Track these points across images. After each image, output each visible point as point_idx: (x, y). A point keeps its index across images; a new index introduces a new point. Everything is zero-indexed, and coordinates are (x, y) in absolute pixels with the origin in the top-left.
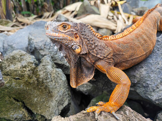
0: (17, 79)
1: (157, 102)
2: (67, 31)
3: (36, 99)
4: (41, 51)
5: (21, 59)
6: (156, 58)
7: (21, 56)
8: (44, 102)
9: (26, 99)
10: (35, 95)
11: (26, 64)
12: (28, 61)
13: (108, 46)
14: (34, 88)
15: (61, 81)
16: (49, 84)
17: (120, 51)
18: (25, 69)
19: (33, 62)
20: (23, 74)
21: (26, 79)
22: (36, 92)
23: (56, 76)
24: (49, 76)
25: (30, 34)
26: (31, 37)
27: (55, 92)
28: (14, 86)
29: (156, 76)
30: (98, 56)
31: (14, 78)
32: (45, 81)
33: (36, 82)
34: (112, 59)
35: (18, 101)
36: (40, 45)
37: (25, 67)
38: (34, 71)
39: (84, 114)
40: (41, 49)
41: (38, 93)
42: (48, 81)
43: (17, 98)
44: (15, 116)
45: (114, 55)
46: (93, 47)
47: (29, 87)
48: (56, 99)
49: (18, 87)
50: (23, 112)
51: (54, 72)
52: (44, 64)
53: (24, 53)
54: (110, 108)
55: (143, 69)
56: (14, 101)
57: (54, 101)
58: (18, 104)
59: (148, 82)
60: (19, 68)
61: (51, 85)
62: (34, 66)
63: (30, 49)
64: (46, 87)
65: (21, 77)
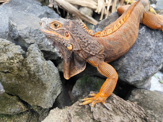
0: (6, 73)
1: (133, 83)
2: (58, 29)
3: (30, 92)
4: (27, 39)
5: (6, 50)
6: (136, 48)
7: (5, 46)
8: (39, 94)
9: (20, 92)
10: (29, 88)
11: (13, 56)
12: (14, 52)
13: (100, 44)
14: (27, 81)
15: (54, 73)
16: (42, 77)
17: (111, 48)
18: (12, 61)
19: (20, 53)
20: (12, 66)
21: (16, 72)
22: (30, 85)
23: (48, 69)
24: (41, 70)
25: (10, 18)
26: (12, 23)
27: (48, 84)
28: (5, 81)
29: (134, 63)
30: (91, 53)
31: (3, 72)
32: (37, 74)
33: (28, 75)
34: (103, 56)
35: (12, 96)
36: (25, 33)
37: (12, 58)
38: (23, 63)
39: (79, 106)
40: (26, 38)
41: (32, 86)
42: (40, 74)
43: (10, 93)
44: (13, 110)
45: (105, 52)
46: (86, 44)
47: (21, 81)
48: (50, 90)
49: (9, 82)
50: (20, 106)
51: (45, 64)
52: (33, 56)
53: (8, 42)
54: (101, 99)
55: (125, 59)
56: (8, 96)
57: (48, 92)
58: (14, 99)
59: (128, 69)
60: (6, 59)
61: (44, 78)
62: (22, 57)
63: (13, 37)
64: (39, 80)
65: (10, 69)
